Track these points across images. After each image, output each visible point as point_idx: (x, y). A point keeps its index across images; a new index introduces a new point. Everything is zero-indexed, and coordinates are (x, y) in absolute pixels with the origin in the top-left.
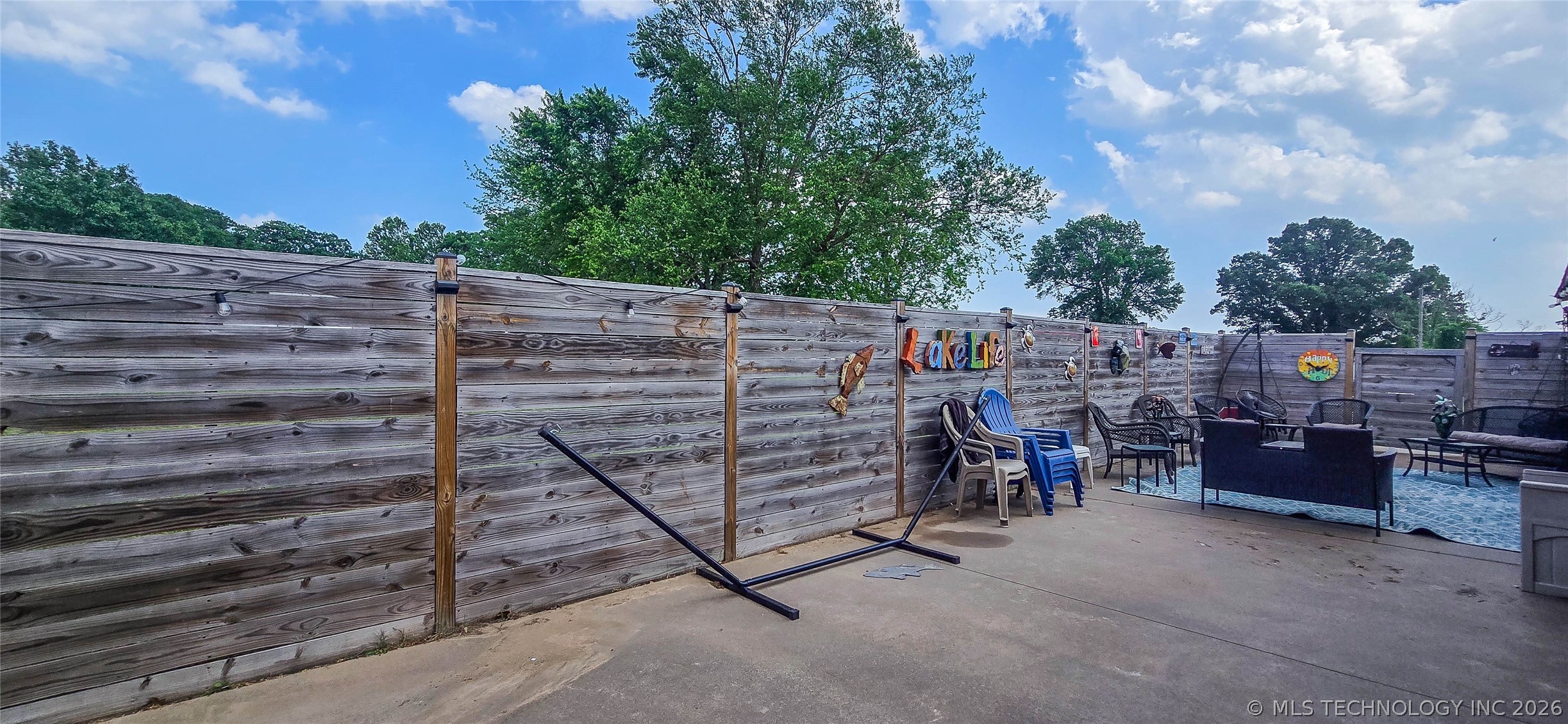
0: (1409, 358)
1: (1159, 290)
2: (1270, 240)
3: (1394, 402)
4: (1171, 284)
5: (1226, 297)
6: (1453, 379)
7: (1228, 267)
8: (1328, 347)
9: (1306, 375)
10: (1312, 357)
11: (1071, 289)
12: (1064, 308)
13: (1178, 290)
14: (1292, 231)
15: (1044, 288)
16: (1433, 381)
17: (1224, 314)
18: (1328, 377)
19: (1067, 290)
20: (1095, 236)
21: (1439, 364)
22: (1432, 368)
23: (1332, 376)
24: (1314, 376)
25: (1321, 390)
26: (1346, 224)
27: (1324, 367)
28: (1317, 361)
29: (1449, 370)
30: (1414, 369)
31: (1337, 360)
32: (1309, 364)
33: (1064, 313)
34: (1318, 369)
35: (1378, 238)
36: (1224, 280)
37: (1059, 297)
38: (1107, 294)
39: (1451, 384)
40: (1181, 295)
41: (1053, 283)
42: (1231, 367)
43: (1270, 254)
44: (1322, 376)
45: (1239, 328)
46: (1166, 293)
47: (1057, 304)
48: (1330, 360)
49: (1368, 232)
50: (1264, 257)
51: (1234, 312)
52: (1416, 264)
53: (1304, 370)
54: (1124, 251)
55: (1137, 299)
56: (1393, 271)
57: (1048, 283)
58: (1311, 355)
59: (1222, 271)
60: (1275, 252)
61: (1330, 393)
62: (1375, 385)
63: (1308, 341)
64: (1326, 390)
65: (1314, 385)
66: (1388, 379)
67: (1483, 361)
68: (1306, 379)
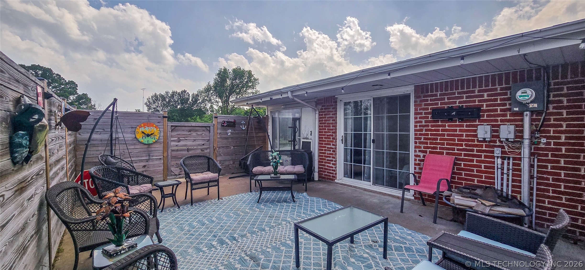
0: (192, 128)
3: (186, 152)
6: (208, 138)
8: (153, 121)
9: (141, 140)
10: (144, 128)
16: (201, 139)
18: (154, 141)
21: (204, 131)
22: (201, 133)
23: (156, 140)
24: (145, 140)
25: (150, 149)
27: (152, 134)
28: (147, 130)
29: (207, 133)
30: (194, 134)
31: (159, 129)
32: (143, 132)
34: (148, 135)
35: (64, 79)
39: (209, 141)
42: (94, 136)
44: (151, 140)
48: (155, 129)
49: (60, 76)
52: (80, 92)
53: (140, 137)
56: (71, 94)
58: (144, 126)
61: (155, 151)
62: (177, 143)
63: (141, 116)
64: (153, 149)
65: (146, 146)
66: (183, 140)
67: (220, 129)
68: (141, 143)
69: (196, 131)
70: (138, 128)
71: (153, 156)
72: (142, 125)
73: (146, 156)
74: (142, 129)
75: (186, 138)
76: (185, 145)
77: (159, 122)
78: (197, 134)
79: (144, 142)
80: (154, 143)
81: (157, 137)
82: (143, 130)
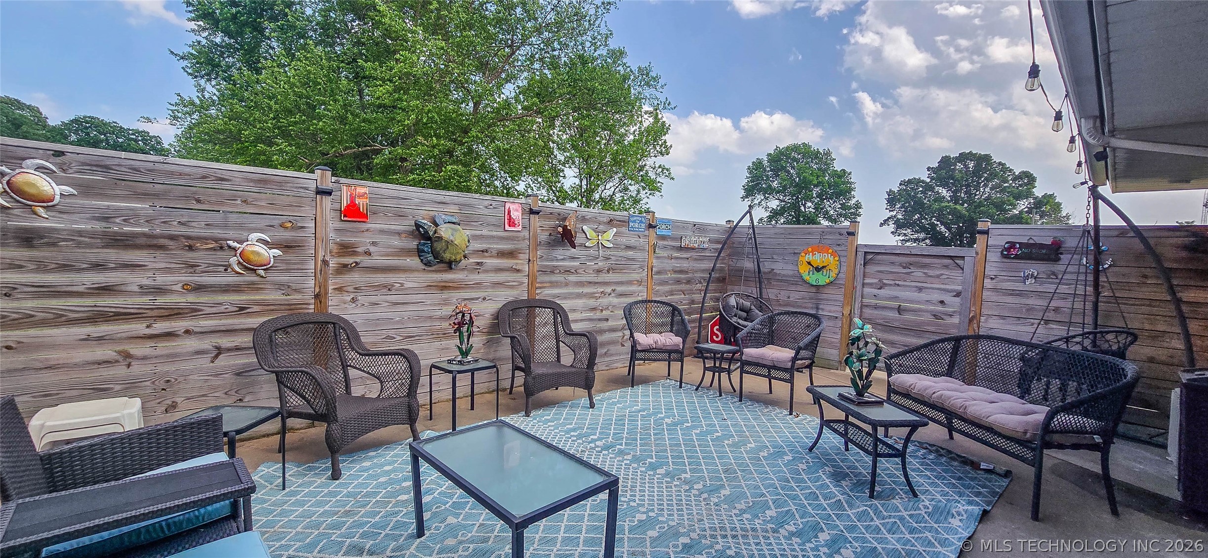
0: (912, 259)
1: (843, 206)
2: (928, 169)
3: (894, 315)
4: (853, 201)
5: (894, 213)
6: (960, 288)
7: (896, 189)
8: (829, 242)
9: (806, 277)
10: (813, 255)
11: (777, 202)
12: (770, 218)
13: (858, 206)
14: (946, 162)
15: (756, 202)
16: (938, 289)
17: (892, 227)
18: (828, 281)
19: (774, 204)
20: (797, 161)
21: (946, 267)
22: (938, 272)
23: (832, 279)
24: (813, 278)
25: (819, 296)
26: (987, 158)
27: (824, 267)
28: (818, 259)
29: (956, 273)
30: (918, 273)
31: (837, 258)
32: (809, 263)
33: (770, 221)
34: (818, 269)
35: (1011, 171)
36: (892, 200)
37: (766, 208)
38: (805, 208)
39: (958, 294)
40: (860, 210)
41: (763, 198)
43: (928, 180)
44: (822, 279)
45: (903, 238)
46: (850, 208)
47: (765, 215)
48: (830, 258)
49: (1003, 165)
50: (923, 182)
51: (899, 225)
52: (1039, 192)
53: (804, 270)
54: (820, 173)
55: (827, 212)
56: (1018, 197)
57: (759, 197)
58: (812, 252)
59: (890, 193)
60: (932, 179)
61: (827, 300)
62: (876, 291)
63: (809, 234)
64: (825, 296)
65: (814, 290)
66: (891, 285)
67: (995, 264)
68: (805, 282)
69: (925, 266)
70: (803, 254)
71: (823, 309)
72: (810, 249)
73: (812, 308)
74: (809, 257)
75: (897, 282)
76: (896, 298)
77: (839, 245)
78: (925, 273)
79: (810, 282)
80: (828, 284)
81: (833, 274)
82: (811, 259)
